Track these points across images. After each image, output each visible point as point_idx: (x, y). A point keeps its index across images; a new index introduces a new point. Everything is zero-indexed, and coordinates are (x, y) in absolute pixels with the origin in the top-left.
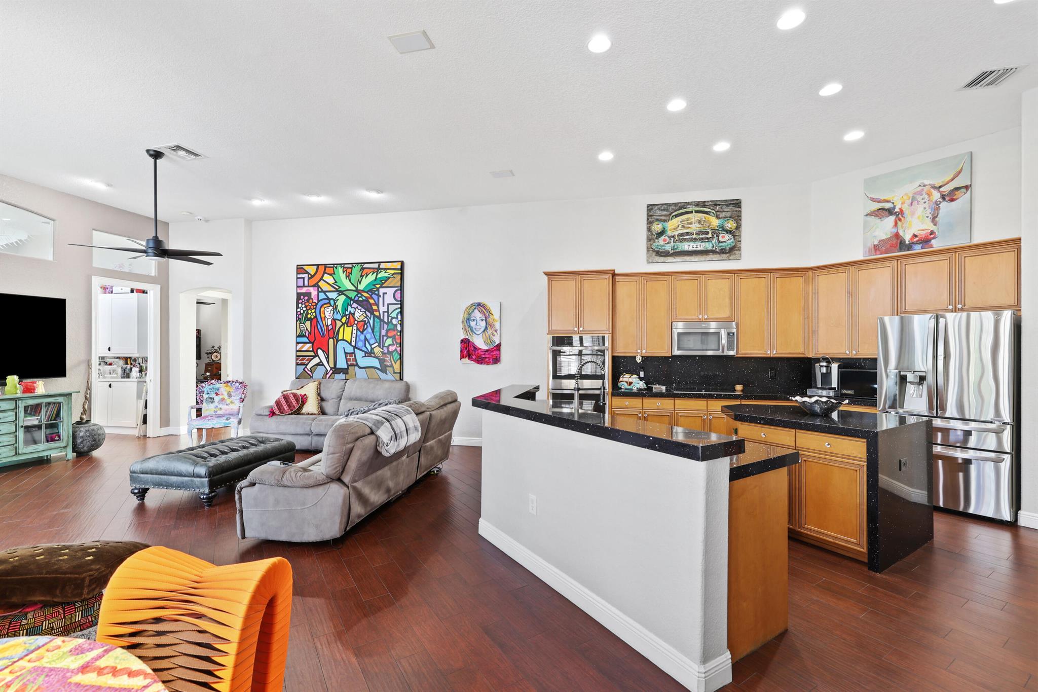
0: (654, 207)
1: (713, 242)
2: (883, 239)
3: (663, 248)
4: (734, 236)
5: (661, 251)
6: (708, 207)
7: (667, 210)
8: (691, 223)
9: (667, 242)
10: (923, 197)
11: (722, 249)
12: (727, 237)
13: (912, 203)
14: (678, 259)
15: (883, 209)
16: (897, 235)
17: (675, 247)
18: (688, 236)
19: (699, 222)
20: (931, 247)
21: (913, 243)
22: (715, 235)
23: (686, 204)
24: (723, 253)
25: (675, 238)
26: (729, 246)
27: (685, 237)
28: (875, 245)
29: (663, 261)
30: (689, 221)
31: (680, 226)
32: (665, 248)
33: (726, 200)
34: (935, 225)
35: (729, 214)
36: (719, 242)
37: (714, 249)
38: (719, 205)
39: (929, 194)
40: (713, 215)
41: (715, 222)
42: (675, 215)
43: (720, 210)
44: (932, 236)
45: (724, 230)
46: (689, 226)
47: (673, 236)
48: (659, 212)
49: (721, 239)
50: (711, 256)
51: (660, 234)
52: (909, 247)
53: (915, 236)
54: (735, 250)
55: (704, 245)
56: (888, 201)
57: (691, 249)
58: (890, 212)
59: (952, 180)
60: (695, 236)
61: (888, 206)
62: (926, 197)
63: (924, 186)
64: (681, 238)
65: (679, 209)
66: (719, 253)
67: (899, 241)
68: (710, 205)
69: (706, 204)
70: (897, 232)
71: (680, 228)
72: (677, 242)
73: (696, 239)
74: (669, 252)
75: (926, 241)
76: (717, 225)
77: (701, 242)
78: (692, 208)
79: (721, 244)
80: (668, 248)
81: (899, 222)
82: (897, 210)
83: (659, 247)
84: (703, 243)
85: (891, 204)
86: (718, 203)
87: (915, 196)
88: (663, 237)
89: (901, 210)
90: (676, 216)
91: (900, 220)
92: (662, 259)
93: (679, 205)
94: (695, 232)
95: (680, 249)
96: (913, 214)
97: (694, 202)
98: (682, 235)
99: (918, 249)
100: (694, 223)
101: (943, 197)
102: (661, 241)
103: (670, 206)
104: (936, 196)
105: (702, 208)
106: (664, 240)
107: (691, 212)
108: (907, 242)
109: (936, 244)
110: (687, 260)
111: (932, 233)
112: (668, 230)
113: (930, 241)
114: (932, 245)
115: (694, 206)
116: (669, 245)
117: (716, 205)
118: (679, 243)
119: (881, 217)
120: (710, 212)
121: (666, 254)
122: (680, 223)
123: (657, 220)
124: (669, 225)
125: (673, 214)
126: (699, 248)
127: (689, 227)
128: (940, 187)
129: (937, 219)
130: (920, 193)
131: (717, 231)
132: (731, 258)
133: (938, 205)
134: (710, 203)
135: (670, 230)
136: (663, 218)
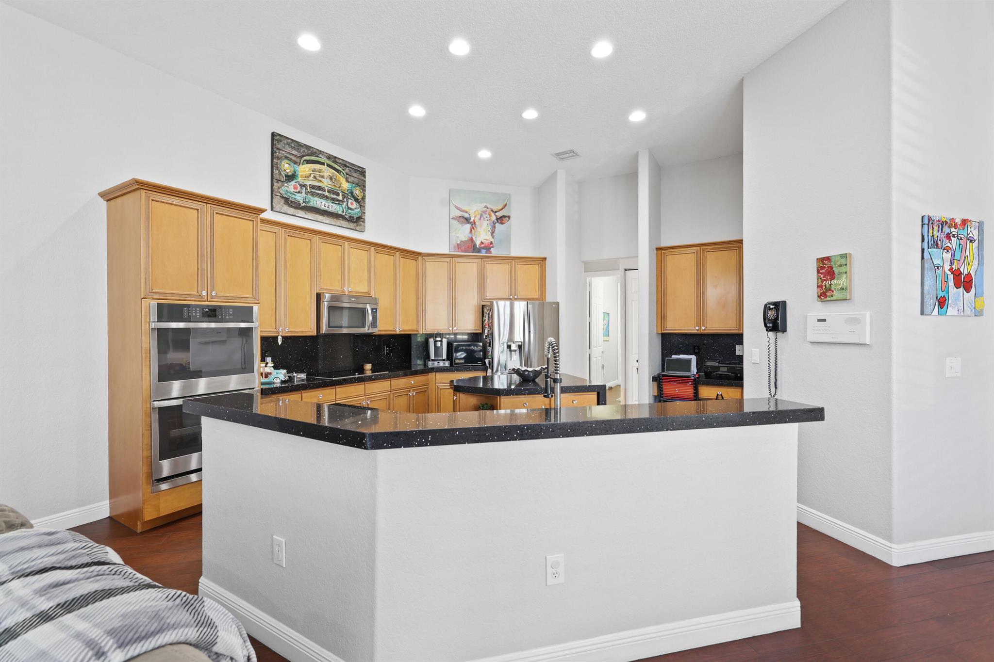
0: (283, 139)
1: (344, 206)
2: (463, 240)
3: (294, 196)
4: (361, 206)
5: (291, 199)
6: (338, 164)
7: (298, 150)
8: (323, 177)
9: (298, 191)
10: (486, 215)
11: (350, 217)
12: (355, 205)
13: (480, 218)
14: (310, 216)
15: (463, 217)
16: (472, 239)
17: (307, 200)
18: (320, 190)
19: (331, 179)
20: (491, 253)
21: (481, 248)
22: (345, 199)
23: (318, 152)
24: (351, 221)
25: (306, 189)
26: (357, 216)
27: (317, 191)
28: (458, 244)
29: (293, 213)
30: (322, 174)
31: (312, 176)
32: (296, 197)
33: (354, 165)
34: (493, 238)
35: (356, 180)
36: (349, 208)
37: (344, 214)
38: (349, 167)
39: (490, 216)
40: (343, 176)
41: (346, 186)
42: (307, 160)
43: (349, 173)
44: (491, 245)
45: (353, 196)
46: (320, 179)
47: (305, 186)
48: (289, 149)
49: (350, 205)
50: (341, 222)
51: (291, 177)
52: (479, 251)
53: (482, 243)
54: (361, 221)
55: (335, 207)
56: (467, 212)
57: (323, 207)
58: (467, 220)
59: (502, 209)
60: (327, 194)
61: (466, 215)
62: (488, 216)
63: (487, 208)
64: (313, 190)
65: (309, 155)
66: (348, 221)
67: (473, 245)
68: (340, 163)
69: (337, 160)
70: (472, 238)
71: (311, 178)
72: (309, 194)
73: (327, 198)
74: (300, 205)
75: (488, 247)
76: (347, 188)
77: (333, 203)
78: (323, 159)
79: (350, 211)
80: (299, 198)
81: (473, 230)
82: (472, 220)
83: (289, 194)
84: (334, 205)
85: (468, 215)
86: (347, 165)
87: (482, 213)
88: (293, 183)
89: (474, 221)
90: (309, 162)
91: (474, 228)
92: (291, 211)
93: (312, 150)
94: (326, 188)
95: (311, 204)
96: (481, 226)
97: (326, 153)
98: (313, 187)
99: (483, 253)
100: (326, 177)
101: (497, 219)
102: (291, 187)
103: (301, 146)
104: (494, 218)
105: (333, 164)
106: (295, 187)
107: (323, 164)
108: (478, 247)
109: (494, 252)
110: (318, 220)
111: (491, 243)
112: (299, 176)
113: (490, 248)
114: (491, 252)
115: (325, 158)
116: (299, 195)
117: (346, 166)
118: (311, 197)
119: (462, 223)
120: (341, 171)
121: (296, 206)
122: (311, 172)
123: (286, 158)
124: (300, 170)
125: (305, 158)
126: (330, 210)
127: (321, 181)
128: (496, 212)
129: (494, 234)
130: (484, 212)
131: (346, 195)
132: (357, 228)
133: (494, 224)
134: (341, 161)
135: (302, 176)
136: (294, 158)
